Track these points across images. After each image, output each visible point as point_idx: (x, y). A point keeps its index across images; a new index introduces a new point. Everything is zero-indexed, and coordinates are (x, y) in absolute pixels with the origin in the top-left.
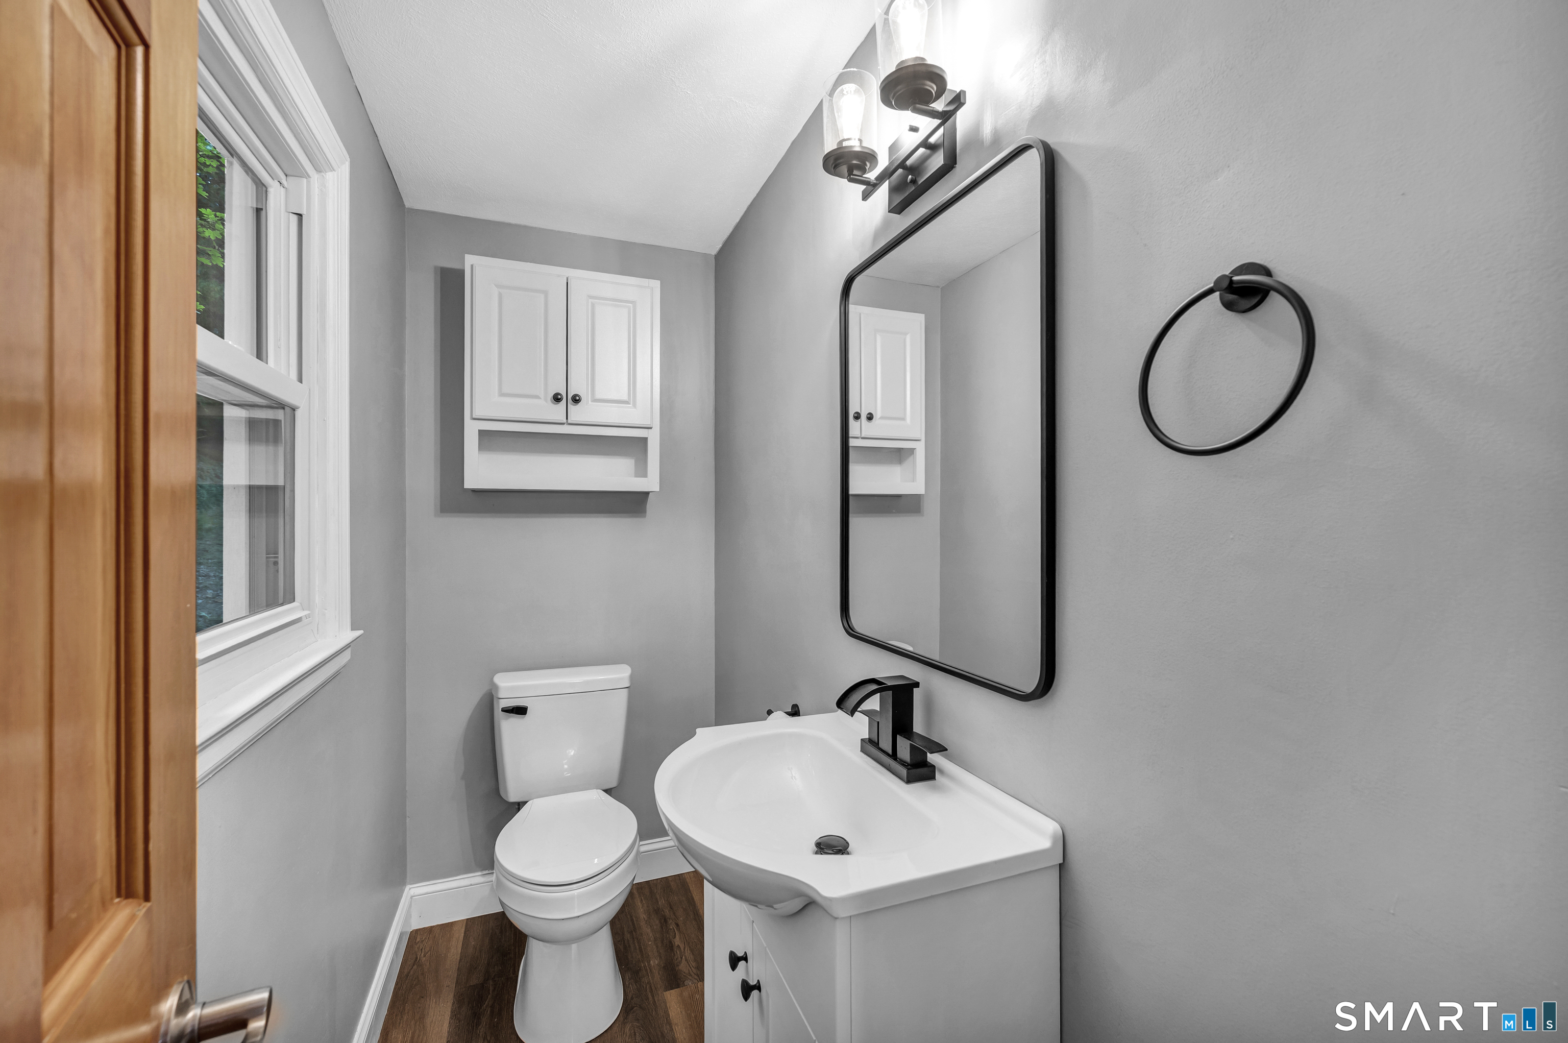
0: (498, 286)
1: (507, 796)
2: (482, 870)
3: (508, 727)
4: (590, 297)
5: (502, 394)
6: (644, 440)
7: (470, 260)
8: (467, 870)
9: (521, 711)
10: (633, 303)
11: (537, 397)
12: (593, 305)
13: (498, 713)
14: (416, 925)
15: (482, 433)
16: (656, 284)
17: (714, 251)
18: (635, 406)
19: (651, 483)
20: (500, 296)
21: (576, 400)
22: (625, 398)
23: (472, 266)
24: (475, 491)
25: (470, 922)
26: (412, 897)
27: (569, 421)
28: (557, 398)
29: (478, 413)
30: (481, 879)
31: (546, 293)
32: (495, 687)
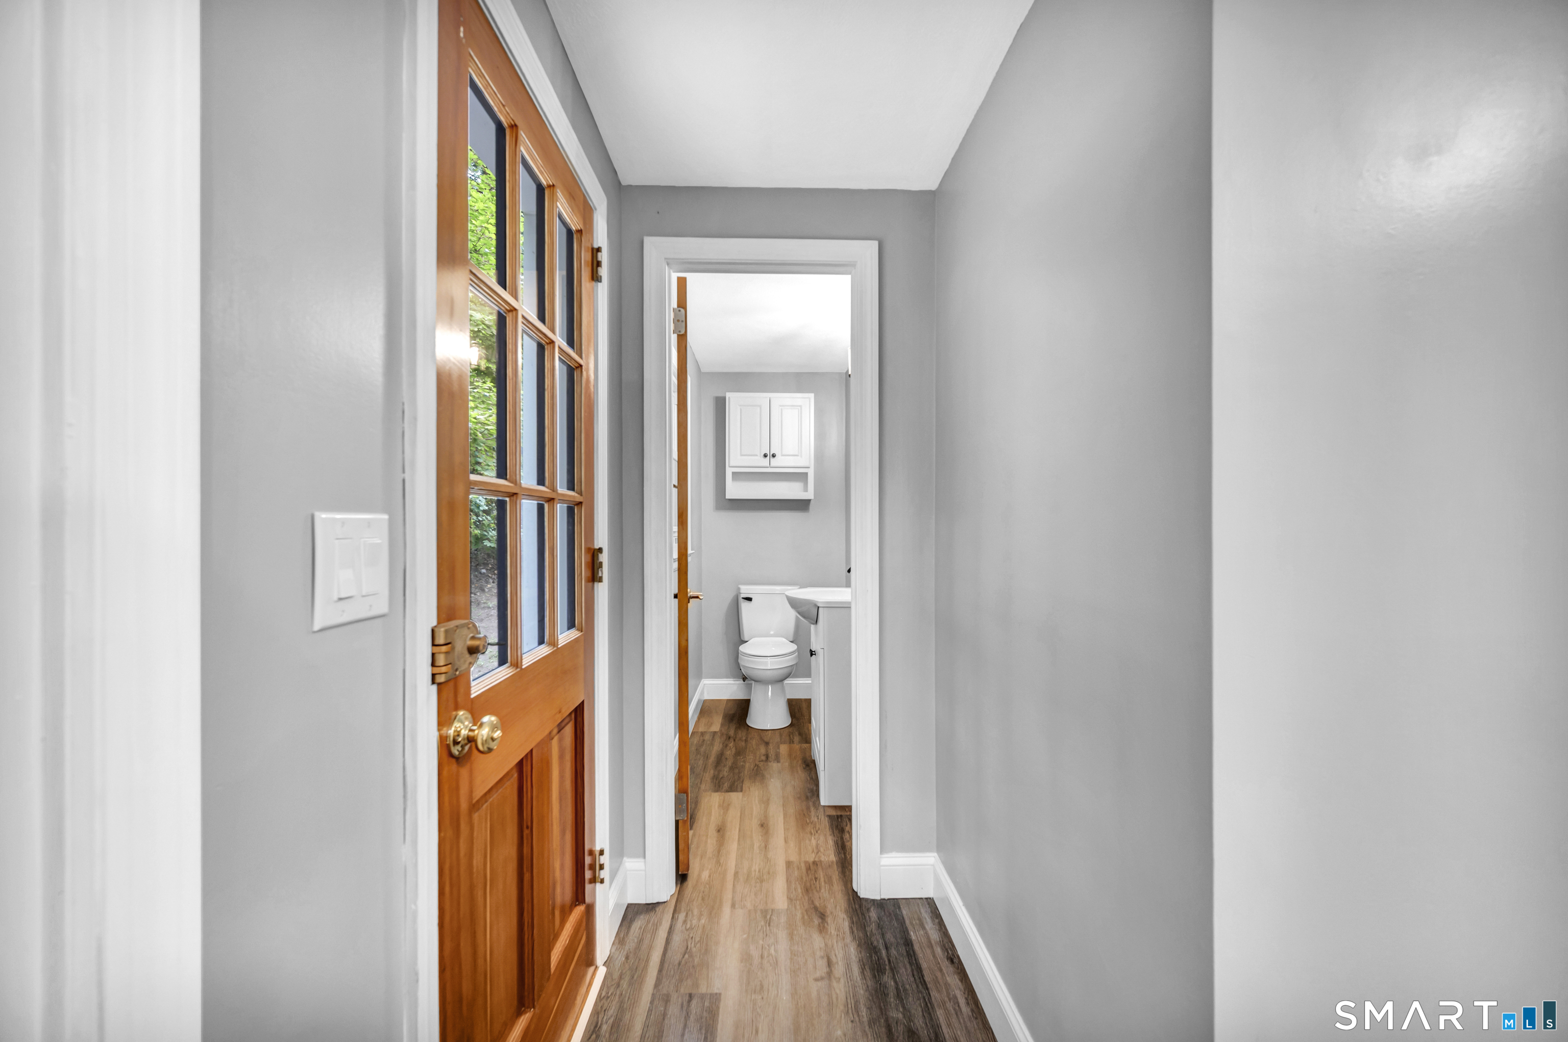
0: (740, 406)
1: (744, 638)
2: (734, 678)
3: (744, 605)
4: (780, 406)
5: (742, 455)
6: (807, 474)
7: (728, 395)
8: (727, 677)
9: (749, 599)
10: (801, 406)
11: (757, 455)
12: (781, 409)
13: (741, 600)
14: (707, 697)
15: (733, 473)
16: (812, 396)
17: (845, 372)
18: (801, 457)
19: (809, 495)
20: (741, 410)
21: (774, 456)
22: (797, 453)
23: (729, 397)
24: (730, 500)
25: (728, 701)
26: (704, 684)
27: (771, 466)
28: (765, 456)
29: (732, 464)
30: (733, 682)
31: (760, 406)
32: (739, 589)
